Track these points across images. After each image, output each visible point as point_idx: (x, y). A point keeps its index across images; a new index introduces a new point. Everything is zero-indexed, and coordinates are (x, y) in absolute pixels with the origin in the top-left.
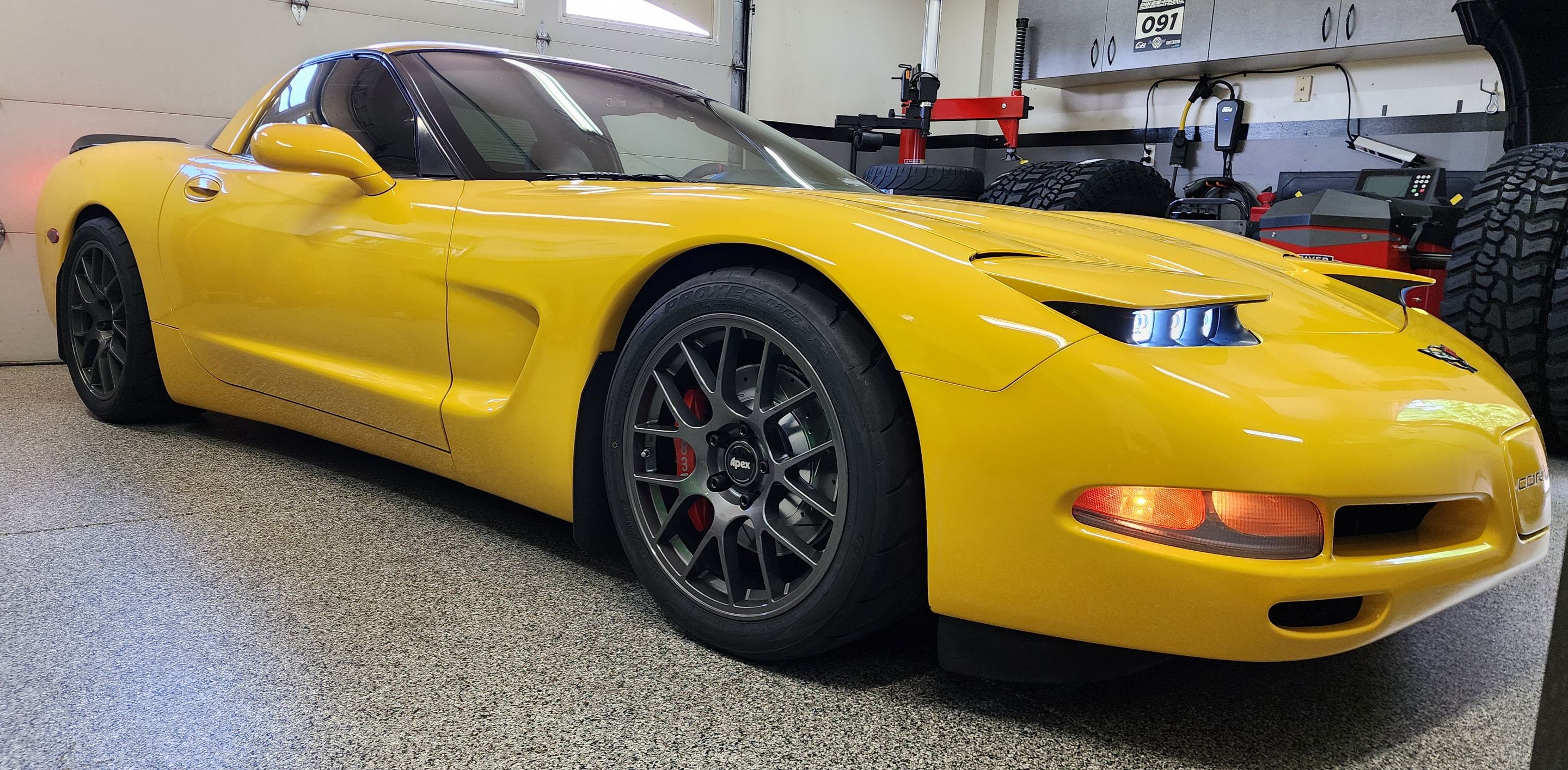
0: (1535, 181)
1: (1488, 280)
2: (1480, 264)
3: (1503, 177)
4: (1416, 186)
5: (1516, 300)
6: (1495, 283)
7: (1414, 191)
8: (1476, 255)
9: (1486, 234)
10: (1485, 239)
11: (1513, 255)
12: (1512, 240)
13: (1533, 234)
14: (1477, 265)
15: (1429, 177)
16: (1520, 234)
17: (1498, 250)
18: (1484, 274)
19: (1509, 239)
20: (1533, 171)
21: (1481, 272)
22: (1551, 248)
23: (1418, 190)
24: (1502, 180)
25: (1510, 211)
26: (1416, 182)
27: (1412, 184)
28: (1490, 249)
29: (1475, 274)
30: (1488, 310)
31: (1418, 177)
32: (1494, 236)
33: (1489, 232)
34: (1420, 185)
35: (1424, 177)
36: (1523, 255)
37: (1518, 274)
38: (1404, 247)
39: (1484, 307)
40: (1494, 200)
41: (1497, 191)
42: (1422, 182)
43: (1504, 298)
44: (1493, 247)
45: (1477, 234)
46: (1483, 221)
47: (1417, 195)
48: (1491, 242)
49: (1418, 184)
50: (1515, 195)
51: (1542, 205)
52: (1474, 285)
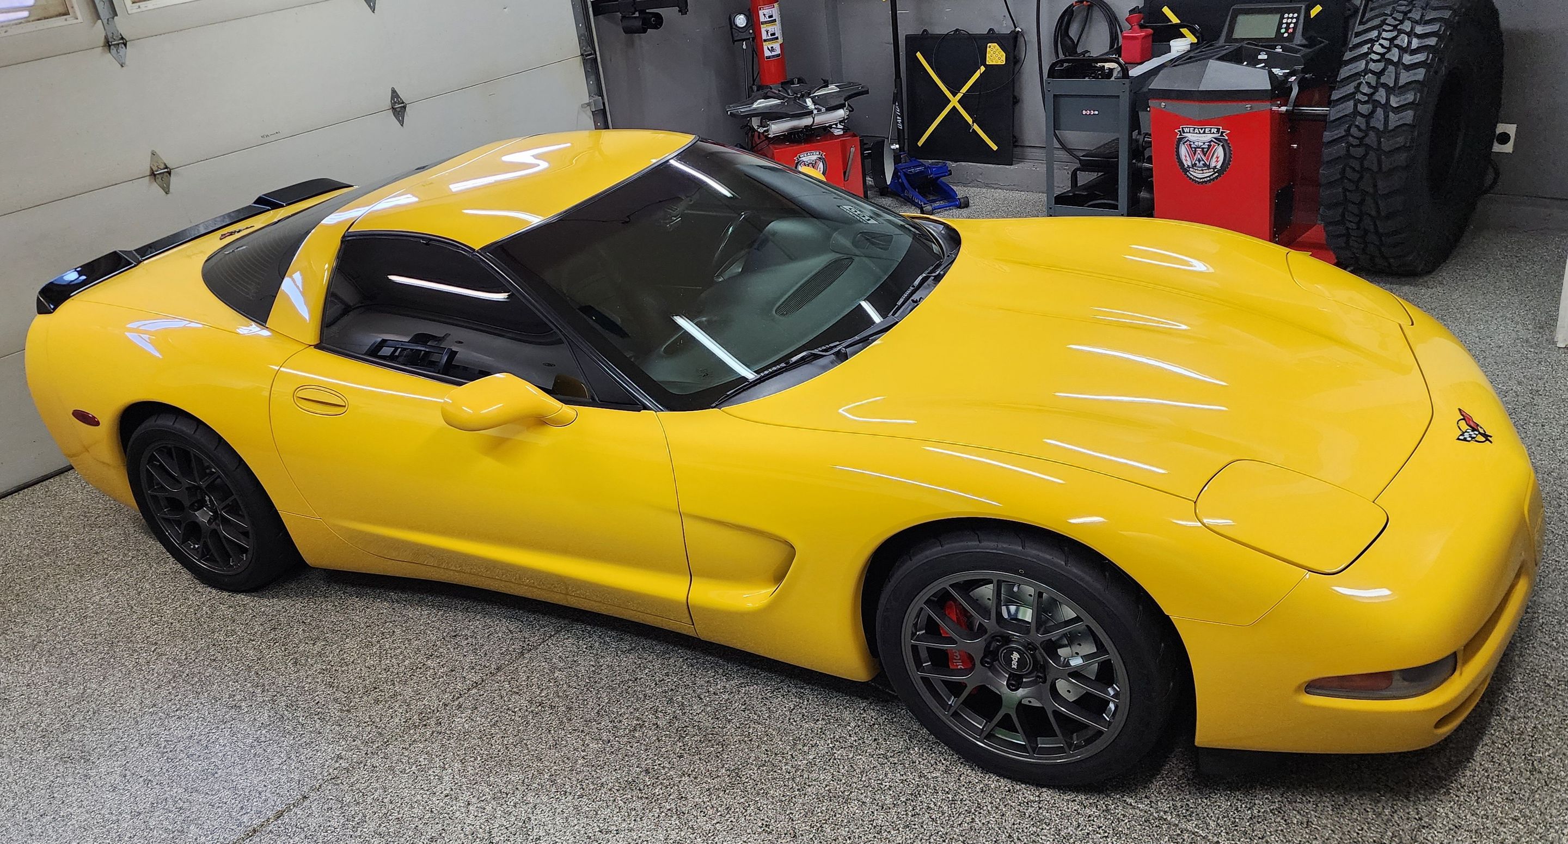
0: (1397, 50)
1: (1360, 152)
2: (1353, 136)
3: (1369, 45)
4: (1284, 26)
5: (1384, 169)
6: (1366, 154)
7: (1283, 31)
8: (1349, 128)
9: (1357, 108)
10: (1356, 113)
11: (1381, 128)
12: (1380, 111)
13: (1398, 107)
14: (1350, 138)
15: (1296, 15)
16: (1386, 106)
17: (1368, 123)
18: (1357, 146)
19: (1377, 112)
20: (1395, 38)
21: (1354, 144)
22: (1413, 121)
23: (1287, 28)
24: (1368, 48)
25: (1377, 84)
26: (1285, 21)
27: (1281, 23)
28: (1360, 121)
29: (1350, 145)
30: (1361, 178)
31: (1286, 15)
32: (1363, 109)
33: (1359, 106)
34: (1288, 24)
35: (1291, 15)
36: (1390, 128)
37: (1386, 145)
38: (1284, 109)
39: (1358, 175)
40: (1361, 72)
41: (1364, 62)
42: (1289, 21)
43: (1375, 168)
44: (1363, 120)
45: (1349, 106)
46: (1354, 93)
47: (1286, 35)
48: (1362, 115)
49: (1287, 23)
50: (1381, 66)
51: (1405, 77)
52: (1348, 155)
